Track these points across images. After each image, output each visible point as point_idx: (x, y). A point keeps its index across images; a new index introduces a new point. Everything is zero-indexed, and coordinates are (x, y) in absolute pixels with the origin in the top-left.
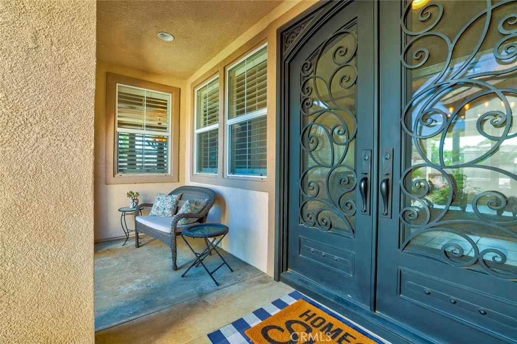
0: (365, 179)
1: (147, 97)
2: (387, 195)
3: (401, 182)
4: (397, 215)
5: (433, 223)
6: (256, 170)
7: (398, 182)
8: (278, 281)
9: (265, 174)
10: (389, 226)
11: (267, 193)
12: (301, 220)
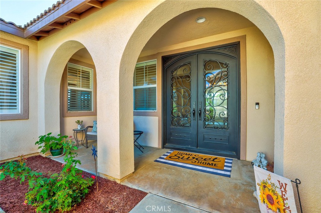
0: (194, 110)
1: (82, 70)
2: (200, 114)
3: (204, 110)
4: (203, 119)
5: (211, 120)
6: (150, 108)
7: (203, 111)
8: (164, 148)
9: (156, 110)
10: (201, 123)
11: (158, 117)
12: (171, 125)
